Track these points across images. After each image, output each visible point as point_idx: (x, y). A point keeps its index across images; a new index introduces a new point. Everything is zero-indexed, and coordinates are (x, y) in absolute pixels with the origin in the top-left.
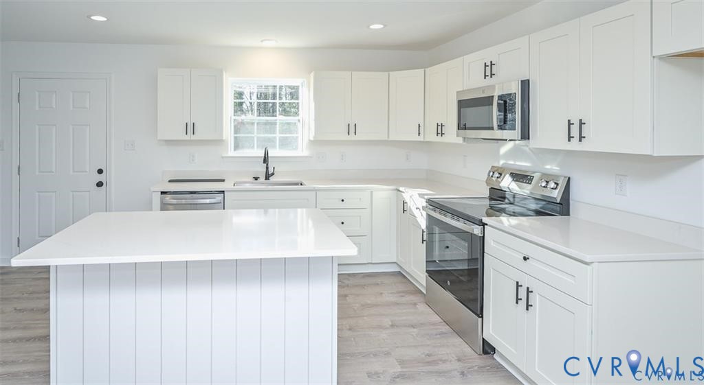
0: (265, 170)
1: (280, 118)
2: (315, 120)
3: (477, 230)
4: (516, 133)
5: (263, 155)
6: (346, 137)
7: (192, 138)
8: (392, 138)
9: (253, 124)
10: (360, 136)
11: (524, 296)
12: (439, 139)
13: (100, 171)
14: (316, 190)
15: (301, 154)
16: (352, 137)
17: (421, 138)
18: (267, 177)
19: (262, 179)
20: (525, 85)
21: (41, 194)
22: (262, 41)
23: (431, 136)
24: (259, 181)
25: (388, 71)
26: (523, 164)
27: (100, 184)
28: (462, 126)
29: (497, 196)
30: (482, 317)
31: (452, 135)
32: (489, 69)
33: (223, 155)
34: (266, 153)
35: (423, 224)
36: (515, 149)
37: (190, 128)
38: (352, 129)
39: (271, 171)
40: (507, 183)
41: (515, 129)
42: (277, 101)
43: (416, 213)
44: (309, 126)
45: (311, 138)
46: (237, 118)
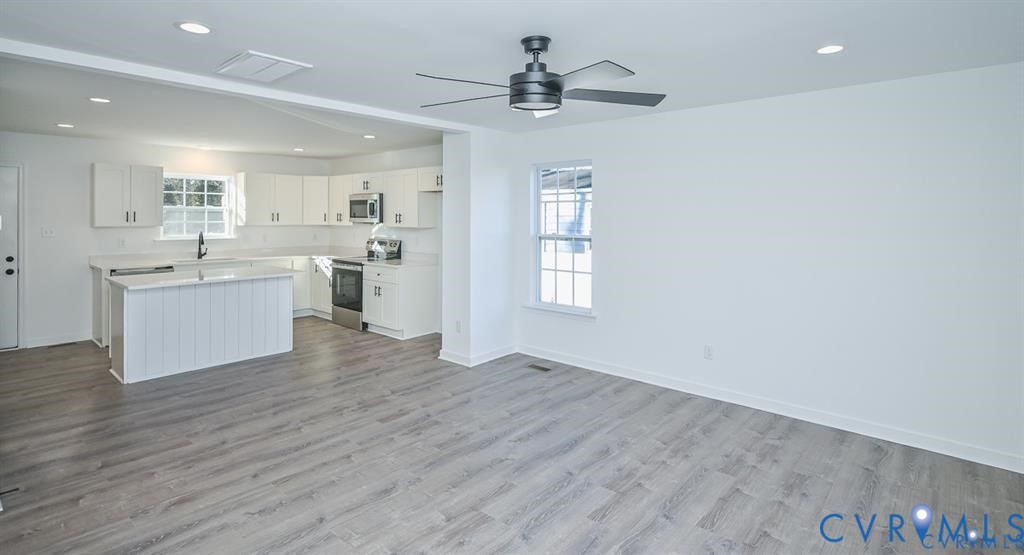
0: (198, 250)
1: (207, 207)
2: (246, 210)
3: (359, 268)
4: (377, 220)
5: (199, 239)
6: (270, 223)
7: (132, 225)
8: (305, 223)
9: (183, 212)
10: (282, 222)
11: (378, 291)
12: (338, 223)
15: (228, 237)
16: (275, 223)
17: (326, 223)
18: (199, 257)
19: (195, 259)
20: (381, 195)
23: (334, 222)
25: (303, 175)
26: (383, 236)
28: (353, 215)
29: (371, 254)
31: (347, 221)
32: (366, 185)
33: (157, 239)
34: (201, 236)
35: (329, 274)
36: (380, 229)
37: (130, 216)
38: (276, 217)
39: (203, 251)
40: (376, 247)
41: (377, 218)
42: (205, 194)
43: (325, 270)
44: (237, 214)
45: (240, 224)
46: (167, 207)
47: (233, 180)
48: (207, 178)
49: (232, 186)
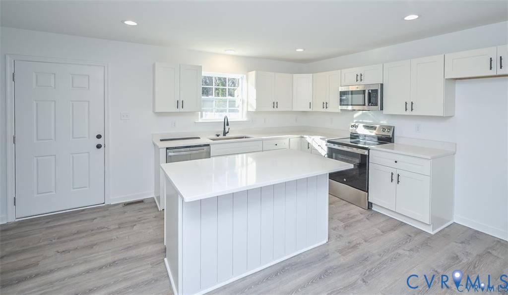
0: (223, 129)
1: (228, 98)
2: (256, 99)
3: (366, 153)
4: (378, 107)
5: (223, 121)
6: (272, 109)
7: (181, 111)
8: (295, 110)
9: (213, 101)
10: (280, 109)
11: (396, 178)
12: (324, 110)
13: (99, 137)
14: (263, 140)
15: (242, 119)
16: (275, 109)
18: (224, 135)
19: (221, 136)
20: (382, 85)
21: (38, 158)
22: (226, 50)
24: (220, 137)
26: (368, 122)
27: (99, 147)
28: (342, 102)
30: (368, 192)
31: (335, 108)
32: (359, 77)
33: (196, 122)
34: (226, 119)
37: (180, 104)
38: (275, 105)
39: (227, 130)
41: (377, 105)
42: (227, 87)
43: (319, 149)
44: (248, 103)
45: (250, 109)
46: (204, 97)
47: (245, 76)
48: (228, 76)
49: (245, 81)
